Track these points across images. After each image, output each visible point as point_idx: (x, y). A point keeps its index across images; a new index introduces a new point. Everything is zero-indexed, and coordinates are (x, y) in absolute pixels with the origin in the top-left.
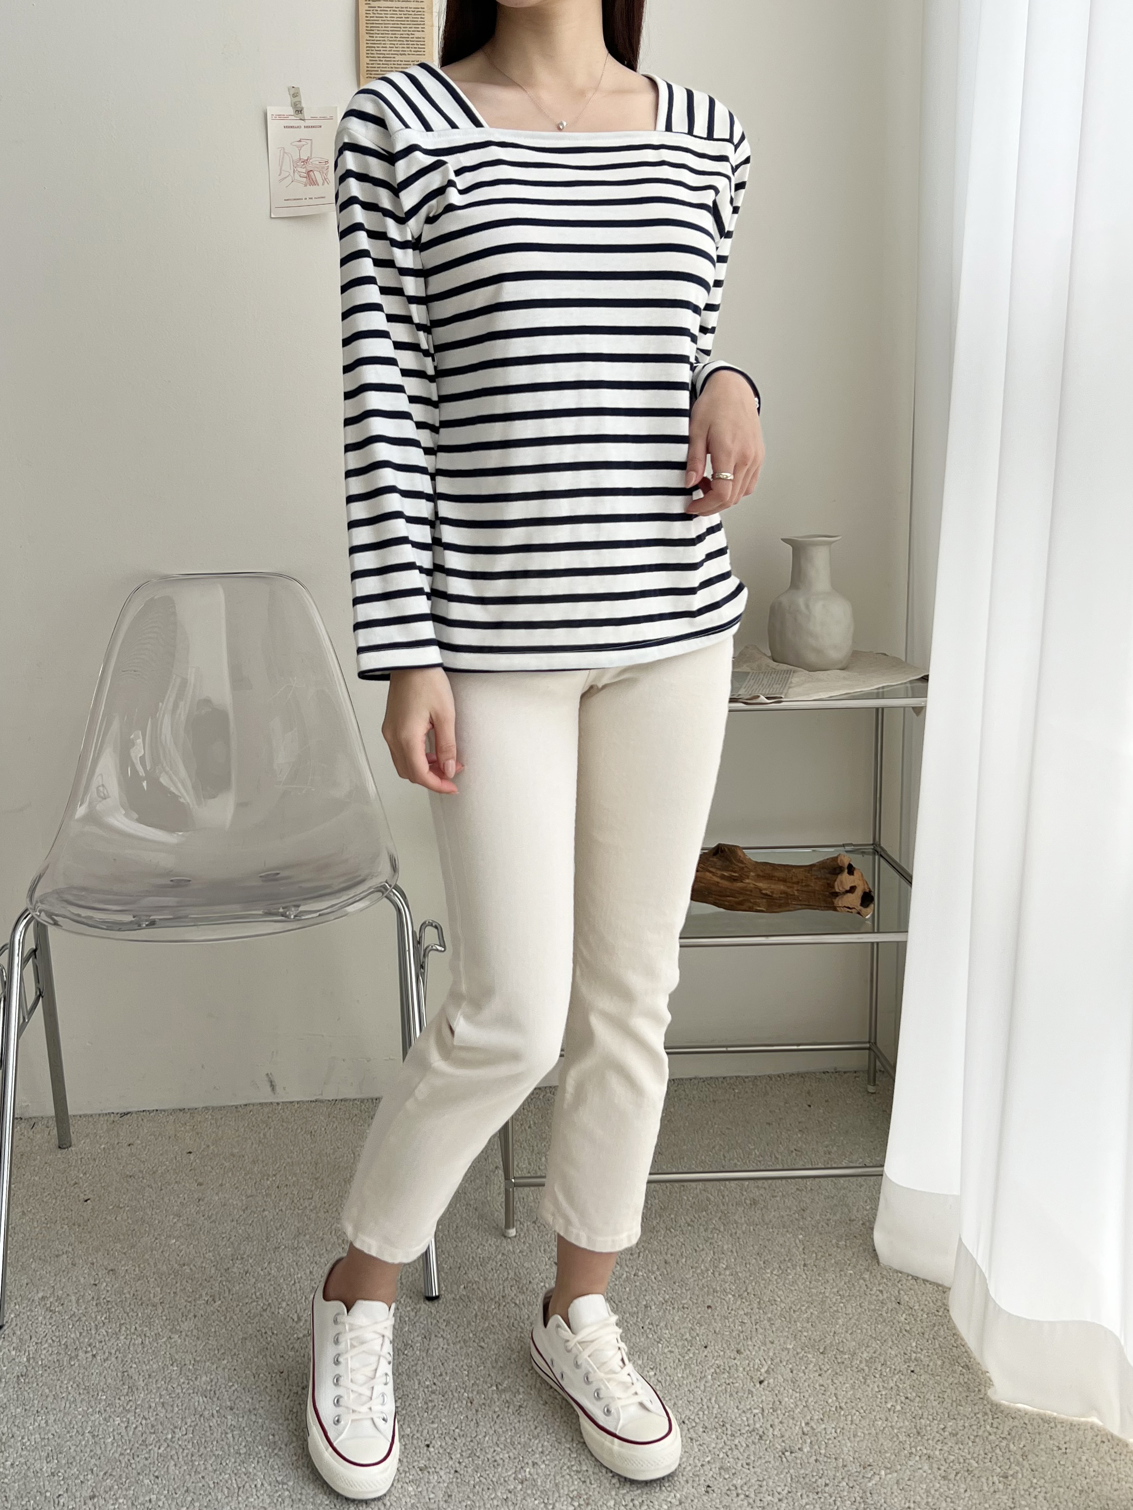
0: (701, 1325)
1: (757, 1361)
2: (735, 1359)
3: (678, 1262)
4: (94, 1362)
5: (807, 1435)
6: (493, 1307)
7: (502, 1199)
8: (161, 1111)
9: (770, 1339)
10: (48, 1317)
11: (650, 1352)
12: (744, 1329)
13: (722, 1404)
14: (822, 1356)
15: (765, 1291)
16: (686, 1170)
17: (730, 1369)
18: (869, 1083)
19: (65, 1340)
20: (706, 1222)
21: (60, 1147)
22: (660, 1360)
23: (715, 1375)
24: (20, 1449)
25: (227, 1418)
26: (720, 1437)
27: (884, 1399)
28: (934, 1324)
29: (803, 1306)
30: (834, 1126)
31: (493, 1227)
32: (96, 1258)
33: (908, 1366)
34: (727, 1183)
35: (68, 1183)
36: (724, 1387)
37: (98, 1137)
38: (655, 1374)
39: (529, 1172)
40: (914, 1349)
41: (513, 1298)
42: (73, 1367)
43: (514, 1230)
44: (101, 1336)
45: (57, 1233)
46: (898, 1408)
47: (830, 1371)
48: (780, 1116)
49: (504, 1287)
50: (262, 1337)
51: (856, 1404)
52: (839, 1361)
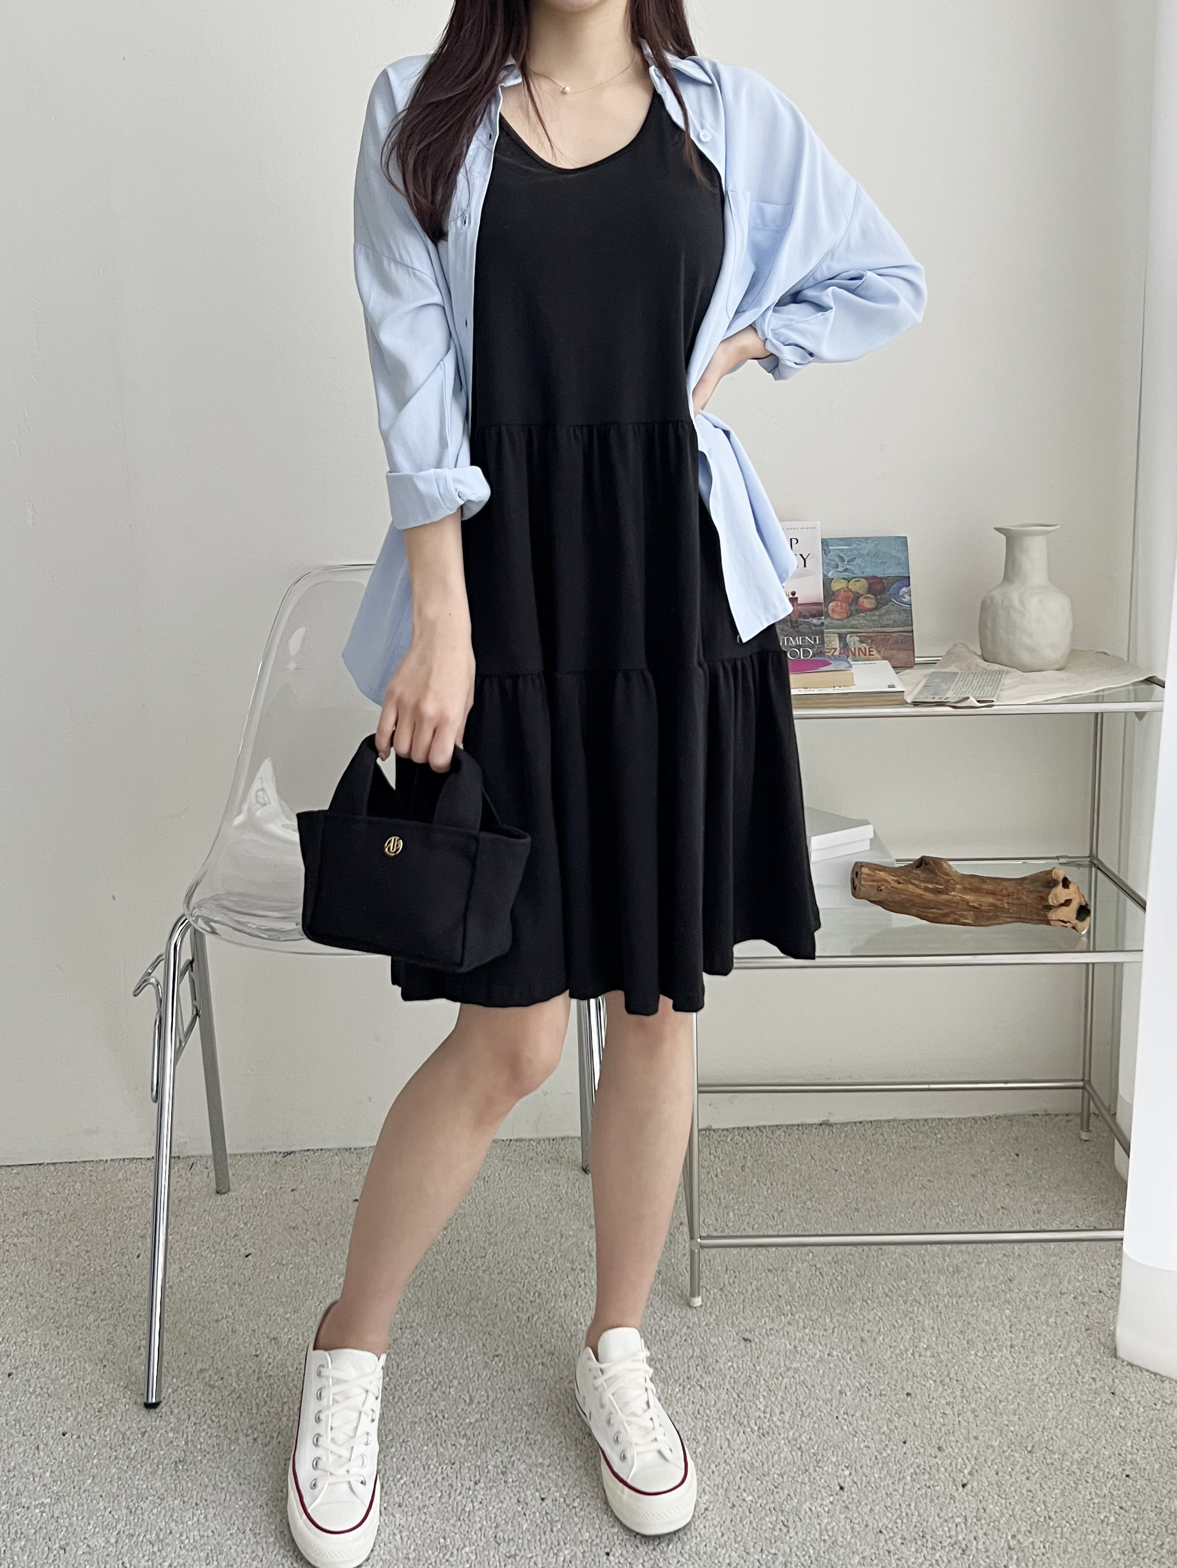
0: (900, 1416)
1: (960, 1460)
2: (936, 1457)
3: (875, 1340)
4: (255, 1447)
5: (1013, 1549)
6: (677, 1390)
7: (686, 1261)
8: (325, 1150)
9: (975, 1434)
10: (207, 1393)
11: (844, 1447)
12: (946, 1422)
13: (922, 1511)
14: (1029, 1456)
15: (969, 1376)
16: (884, 1231)
17: (931, 1469)
18: (1082, 1129)
19: (225, 1420)
20: (906, 1294)
21: (218, 1192)
22: (856, 1457)
23: (914, 1476)
24: (178, 1549)
25: (394, 1516)
26: (920, 1550)
27: (1096, 1508)
28: (1152, 1420)
29: (1010, 1395)
30: (1044, 1179)
31: (678, 1295)
32: (258, 1324)
33: (1123, 1470)
34: (929, 1246)
35: (228, 1234)
36: (924, 1491)
37: (260, 1180)
38: (850, 1474)
39: (716, 1230)
40: (1130, 1449)
41: (698, 1380)
42: (234, 1453)
43: (700, 1298)
44: (263, 1417)
45: (217, 1294)
46: (1112, 1519)
47: (1038, 1474)
48: (986, 1167)
49: (689, 1366)
50: (433, 1422)
51: (1067, 1515)
52: (1049, 1461)
